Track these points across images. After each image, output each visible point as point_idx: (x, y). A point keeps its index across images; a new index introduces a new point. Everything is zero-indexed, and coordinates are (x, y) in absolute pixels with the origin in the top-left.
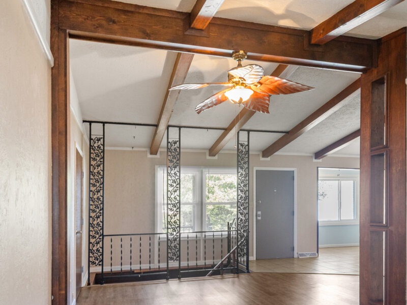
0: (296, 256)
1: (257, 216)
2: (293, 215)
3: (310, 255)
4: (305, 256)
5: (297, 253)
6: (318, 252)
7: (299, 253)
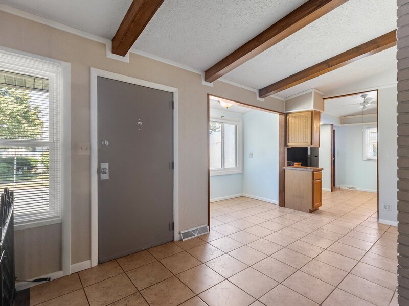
0: (177, 237)
1: (99, 171)
2: (173, 168)
3: (199, 233)
4: (192, 235)
5: (180, 233)
6: (209, 225)
7: (182, 232)
